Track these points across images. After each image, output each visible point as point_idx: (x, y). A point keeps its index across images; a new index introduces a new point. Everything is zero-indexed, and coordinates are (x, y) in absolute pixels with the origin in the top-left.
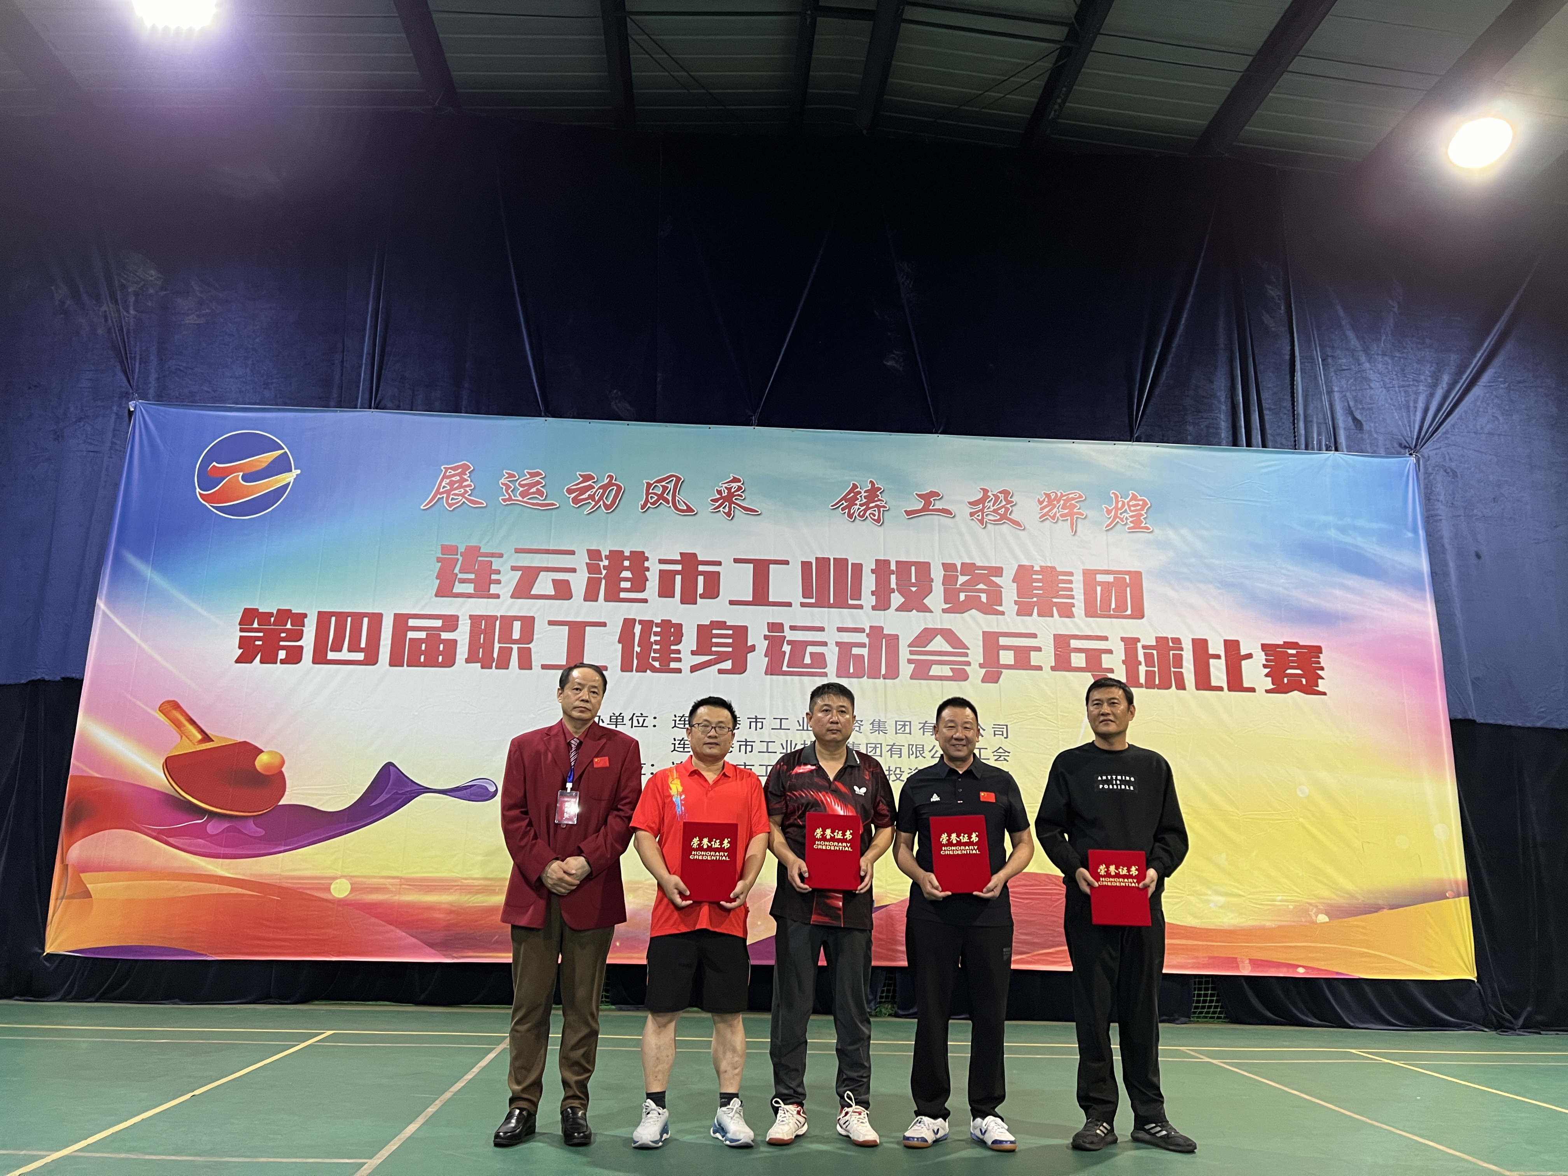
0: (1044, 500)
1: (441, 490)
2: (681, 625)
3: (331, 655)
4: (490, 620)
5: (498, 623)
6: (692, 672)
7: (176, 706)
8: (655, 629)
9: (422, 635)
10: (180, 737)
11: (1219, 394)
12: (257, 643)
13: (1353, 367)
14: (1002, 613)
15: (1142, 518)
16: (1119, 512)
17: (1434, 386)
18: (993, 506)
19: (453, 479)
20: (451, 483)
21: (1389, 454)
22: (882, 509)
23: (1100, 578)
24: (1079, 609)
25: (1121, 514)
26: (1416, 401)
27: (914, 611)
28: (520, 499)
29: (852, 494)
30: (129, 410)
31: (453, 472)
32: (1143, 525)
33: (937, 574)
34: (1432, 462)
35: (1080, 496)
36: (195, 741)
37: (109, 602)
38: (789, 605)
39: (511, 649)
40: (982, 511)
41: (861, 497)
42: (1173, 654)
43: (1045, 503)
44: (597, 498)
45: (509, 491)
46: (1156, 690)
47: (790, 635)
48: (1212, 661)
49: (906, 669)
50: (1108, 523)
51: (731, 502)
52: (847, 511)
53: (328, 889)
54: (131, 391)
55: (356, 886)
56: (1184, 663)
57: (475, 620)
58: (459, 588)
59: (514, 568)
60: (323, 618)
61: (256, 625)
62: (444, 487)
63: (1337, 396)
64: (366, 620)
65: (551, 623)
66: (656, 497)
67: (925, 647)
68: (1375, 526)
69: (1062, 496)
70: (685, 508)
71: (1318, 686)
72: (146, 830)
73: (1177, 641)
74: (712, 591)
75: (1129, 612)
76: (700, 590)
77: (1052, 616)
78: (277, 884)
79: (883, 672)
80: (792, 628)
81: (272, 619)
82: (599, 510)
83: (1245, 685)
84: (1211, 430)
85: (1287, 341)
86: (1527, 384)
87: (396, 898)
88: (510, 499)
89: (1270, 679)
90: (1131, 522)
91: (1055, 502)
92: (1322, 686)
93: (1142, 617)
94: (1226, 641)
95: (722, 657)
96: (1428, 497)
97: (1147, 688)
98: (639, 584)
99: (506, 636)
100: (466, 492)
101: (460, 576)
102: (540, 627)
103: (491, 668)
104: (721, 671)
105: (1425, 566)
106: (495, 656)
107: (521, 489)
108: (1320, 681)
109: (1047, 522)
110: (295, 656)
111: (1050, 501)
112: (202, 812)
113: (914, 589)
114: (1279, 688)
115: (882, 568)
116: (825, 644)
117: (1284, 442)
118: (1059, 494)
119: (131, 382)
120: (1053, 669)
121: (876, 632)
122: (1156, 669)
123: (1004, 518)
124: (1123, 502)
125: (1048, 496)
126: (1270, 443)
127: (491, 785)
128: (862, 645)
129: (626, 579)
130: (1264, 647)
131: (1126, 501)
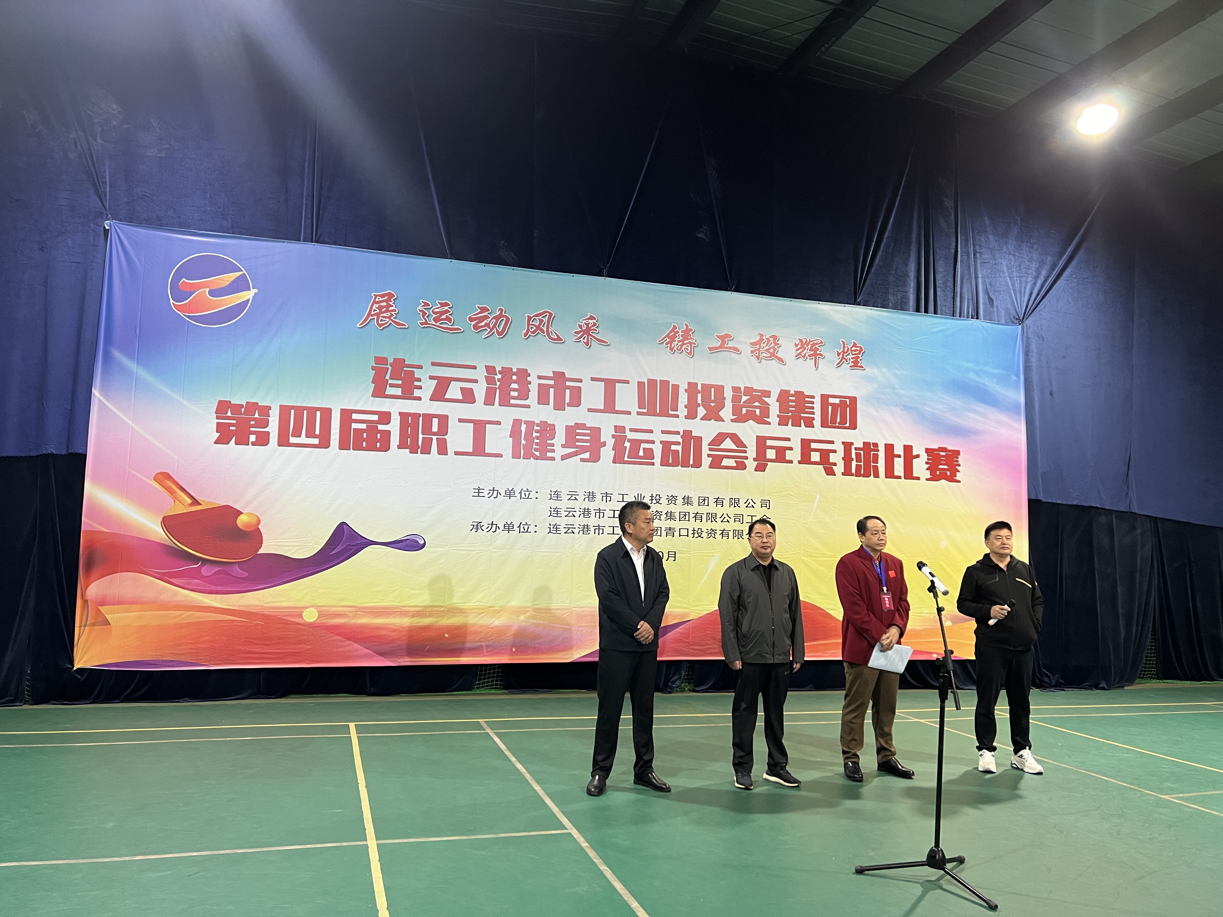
0: (798, 344)
1: (372, 313)
2: (554, 425)
3: (292, 440)
4: (416, 416)
5: (421, 419)
6: (562, 460)
7: (168, 476)
8: (536, 428)
9: (364, 426)
10: (173, 501)
11: (910, 274)
12: (231, 428)
13: (991, 261)
14: (769, 423)
15: (859, 360)
16: (845, 355)
17: (1037, 278)
18: (766, 347)
19: (382, 304)
20: (380, 308)
21: (1006, 324)
22: (693, 345)
23: (831, 400)
24: (817, 422)
25: (846, 356)
26: (1025, 288)
27: (713, 420)
28: (434, 323)
29: (673, 333)
30: (104, 227)
31: (381, 299)
32: (859, 365)
33: (728, 394)
34: (1031, 330)
35: (822, 342)
36: (186, 504)
37: (103, 391)
38: (629, 413)
39: (432, 439)
40: (759, 349)
41: (679, 335)
42: (873, 454)
43: (799, 346)
44: (491, 326)
45: (425, 317)
46: (861, 478)
47: (630, 435)
48: (895, 459)
49: (706, 461)
50: (838, 362)
51: (589, 335)
52: (669, 345)
53: (300, 616)
54: (105, 212)
55: (322, 613)
56: (879, 460)
57: (404, 416)
58: (390, 391)
59: (431, 378)
60: (284, 410)
61: (229, 414)
62: (375, 310)
63: (980, 280)
64: (318, 413)
65: (460, 420)
66: (535, 328)
67: (719, 446)
68: (996, 371)
69: (810, 341)
70: (556, 337)
71: (956, 477)
72: (151, 573)
73: (876, 445)
74: (576, 401)
75: (848, 425)
76: (567, 400)
77: (800, 426)
78: (261, 613)
79: (691, 463)
80: (631, 430)
81: (243, 410)
82: (493, 335)
83: (915, 475)
84: (904, 300)
85: (954, 239)
86: (1088, 280)
87: (353, 621)
88: (426, 323)
89: (929, 472)
90: (852, 362)
91: (806, 346)
92: (959, 476)
93: (855, 428)
94: (905, 446)
95: (583, 450)
96: (1027, 354)
97: (856, 476)
98: (524, 394)
99: (427, 429)
100: (392, 315)
101: (390, 381)
102: (453, 423)
103: (417, 453)
104: (583, 460)
105: (1022, 400)
106: (420, 444)
107: (435, 316)
108: (958, 473)
109: (800, 359)
110: (263, 440)
111: (802, 344)
112: (197, 559)
113: (713, 404)
114: (934, 478)
115: (692, 388)
116: (653, 442)
117: (947, 311)
118: (808, 340)
119: (105, 204)
120: (800, 462)
121: (687, 435)
122: (862, 464)
123: (773, 355)
124: (848, 348)
125: (801, 341)
126: (939, 312)
127: (420, 539)
128: (677, 443)
129: (515, 390)
130: (927, 451)
131: (850, 347)
